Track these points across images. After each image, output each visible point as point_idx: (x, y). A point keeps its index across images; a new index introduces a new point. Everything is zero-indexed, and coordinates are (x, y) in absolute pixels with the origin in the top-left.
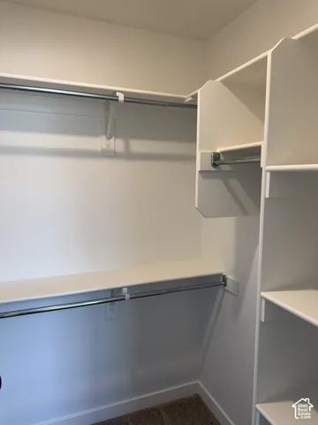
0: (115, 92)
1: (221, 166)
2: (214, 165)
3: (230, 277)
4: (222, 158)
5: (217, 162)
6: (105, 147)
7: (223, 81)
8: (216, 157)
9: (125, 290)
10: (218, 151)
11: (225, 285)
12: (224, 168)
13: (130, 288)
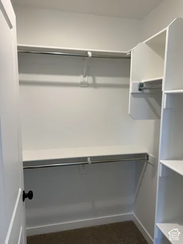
0: (87, 52)
1: (144, 90)
2: (140, 90)
3: (150, 155)
4: (144, 85)
5: (141, 88)
6: (82, 81)
7: (146, 43)
8: (141, 85)
9: (89, 159)
10: (143, 82)
11: (148, 159)
12: (145, 91)
13: (92, 158)
